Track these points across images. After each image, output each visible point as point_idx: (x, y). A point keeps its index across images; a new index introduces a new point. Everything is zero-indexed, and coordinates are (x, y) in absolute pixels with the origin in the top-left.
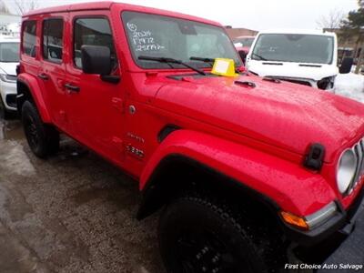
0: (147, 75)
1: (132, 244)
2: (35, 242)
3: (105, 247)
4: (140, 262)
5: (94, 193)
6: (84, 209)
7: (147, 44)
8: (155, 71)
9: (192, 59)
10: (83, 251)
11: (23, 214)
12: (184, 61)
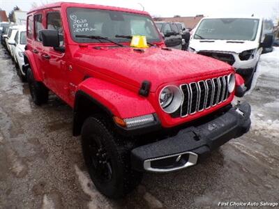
0: (80, 46)
1: (75, 153)
2: (19, 149)
3: (58, 154)
4: (76, 162)
5: (63, 125)
6: (54, 134)
7: (83, 27)
8: (86, 45)
9: (117, 36)
10: (45, 155)
11: (17, 135)
12: (109, 38)
